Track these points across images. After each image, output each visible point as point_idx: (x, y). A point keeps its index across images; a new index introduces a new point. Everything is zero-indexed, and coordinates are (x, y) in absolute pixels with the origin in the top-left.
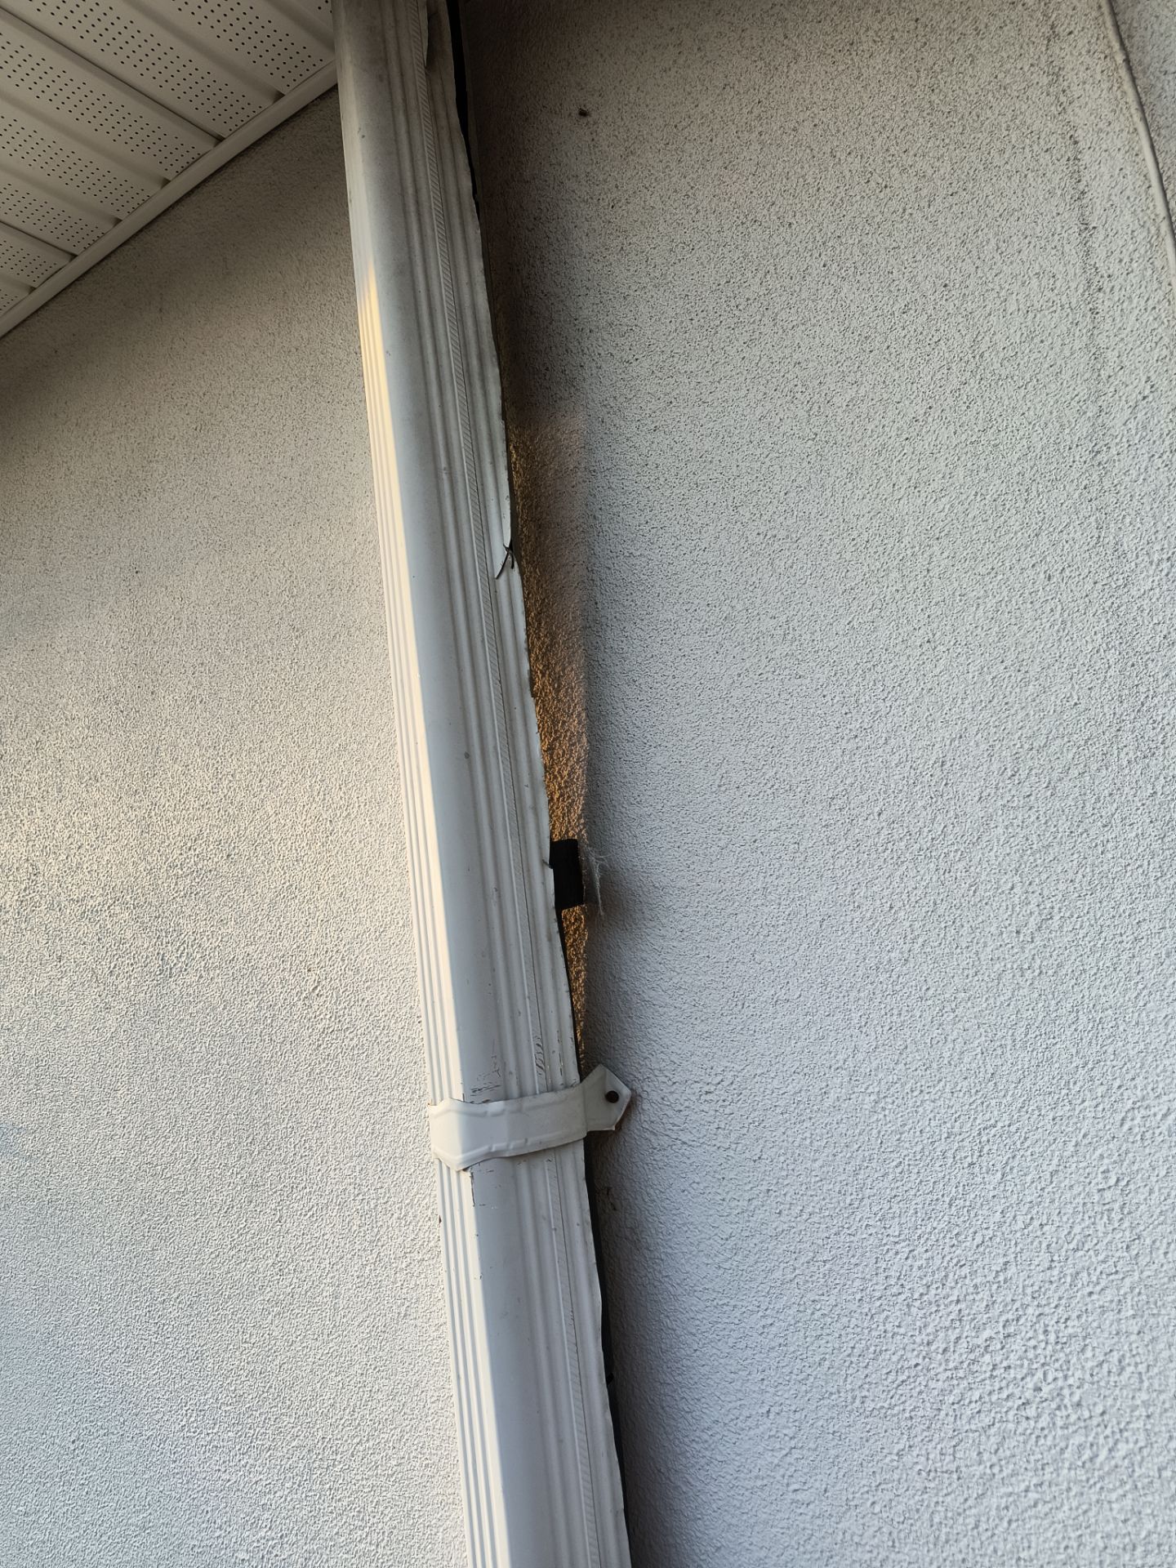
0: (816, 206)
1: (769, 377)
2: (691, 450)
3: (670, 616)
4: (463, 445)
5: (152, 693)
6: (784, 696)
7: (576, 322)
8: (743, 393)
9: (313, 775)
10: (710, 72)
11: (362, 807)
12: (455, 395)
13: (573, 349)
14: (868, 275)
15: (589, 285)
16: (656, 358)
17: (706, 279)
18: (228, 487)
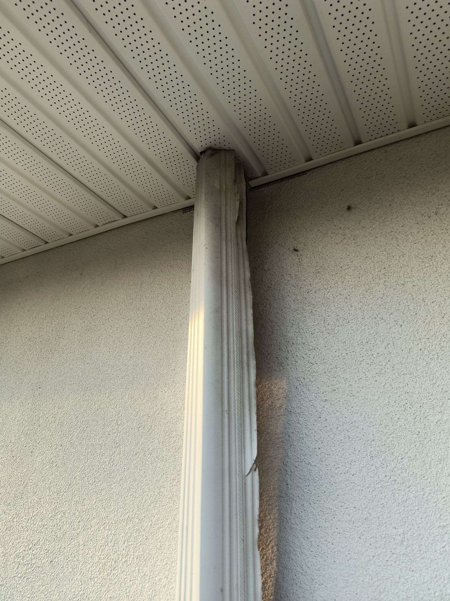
0: (415, 321)
1: (391, 394)
2: (346, 417)
3: (331, 507)
4: (236, 399)
5: (31, 452)
6: (402, 580)
7: (286, 337)
8: (376, 398)
9: (110, 529)
10: (359, 250)
11: (135, 559)
12: (235, 372)
13: (283, 349)
14: (445, 361)
15: (293, 322)
16: (327, 366)
17: (355, 337)
18: (96, 361)
